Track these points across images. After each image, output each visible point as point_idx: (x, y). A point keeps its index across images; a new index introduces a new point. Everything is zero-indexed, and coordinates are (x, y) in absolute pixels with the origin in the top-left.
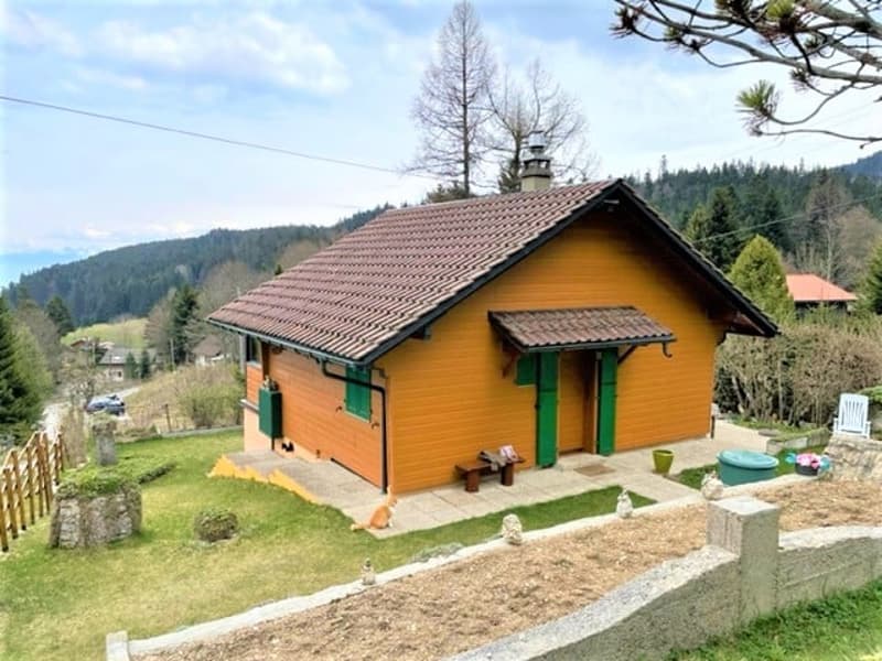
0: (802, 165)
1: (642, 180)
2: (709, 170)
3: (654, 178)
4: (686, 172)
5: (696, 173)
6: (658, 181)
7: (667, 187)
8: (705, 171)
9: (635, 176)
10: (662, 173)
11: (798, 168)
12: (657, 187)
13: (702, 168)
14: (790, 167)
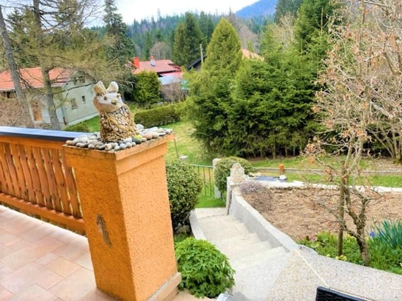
0: (217, 13)
1: (150, 21)
2: (179, 16)
3: (156, 20)
4: (170, 16)
5: (174, 17)
6: (158, 22)
7: (162, 24)
8: (177, 16)
9: (147, 19)
10: (159, 17)
11: (216, 14)
12: (158, 25)
13: (176, 15)
14: (212, 14)
